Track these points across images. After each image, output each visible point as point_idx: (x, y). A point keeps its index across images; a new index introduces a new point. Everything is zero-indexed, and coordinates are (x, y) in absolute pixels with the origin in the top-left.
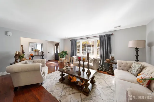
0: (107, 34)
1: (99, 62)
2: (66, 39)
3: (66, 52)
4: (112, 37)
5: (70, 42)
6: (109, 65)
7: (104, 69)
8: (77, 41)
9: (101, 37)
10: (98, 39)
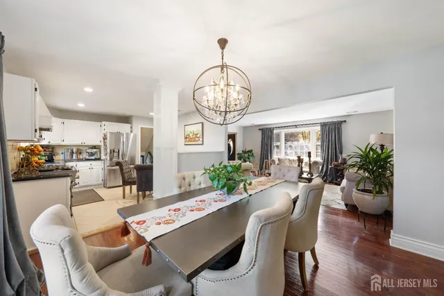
0: (335, 120)
1: (321, 167)
2: (248, 127)
3: (250, 151)
4: (344, 126)
5: (260, 133)
6: (337, 171)
7: (330, 179)
8: (275, 131)
9: (323, 125)
10: (319, 128)
